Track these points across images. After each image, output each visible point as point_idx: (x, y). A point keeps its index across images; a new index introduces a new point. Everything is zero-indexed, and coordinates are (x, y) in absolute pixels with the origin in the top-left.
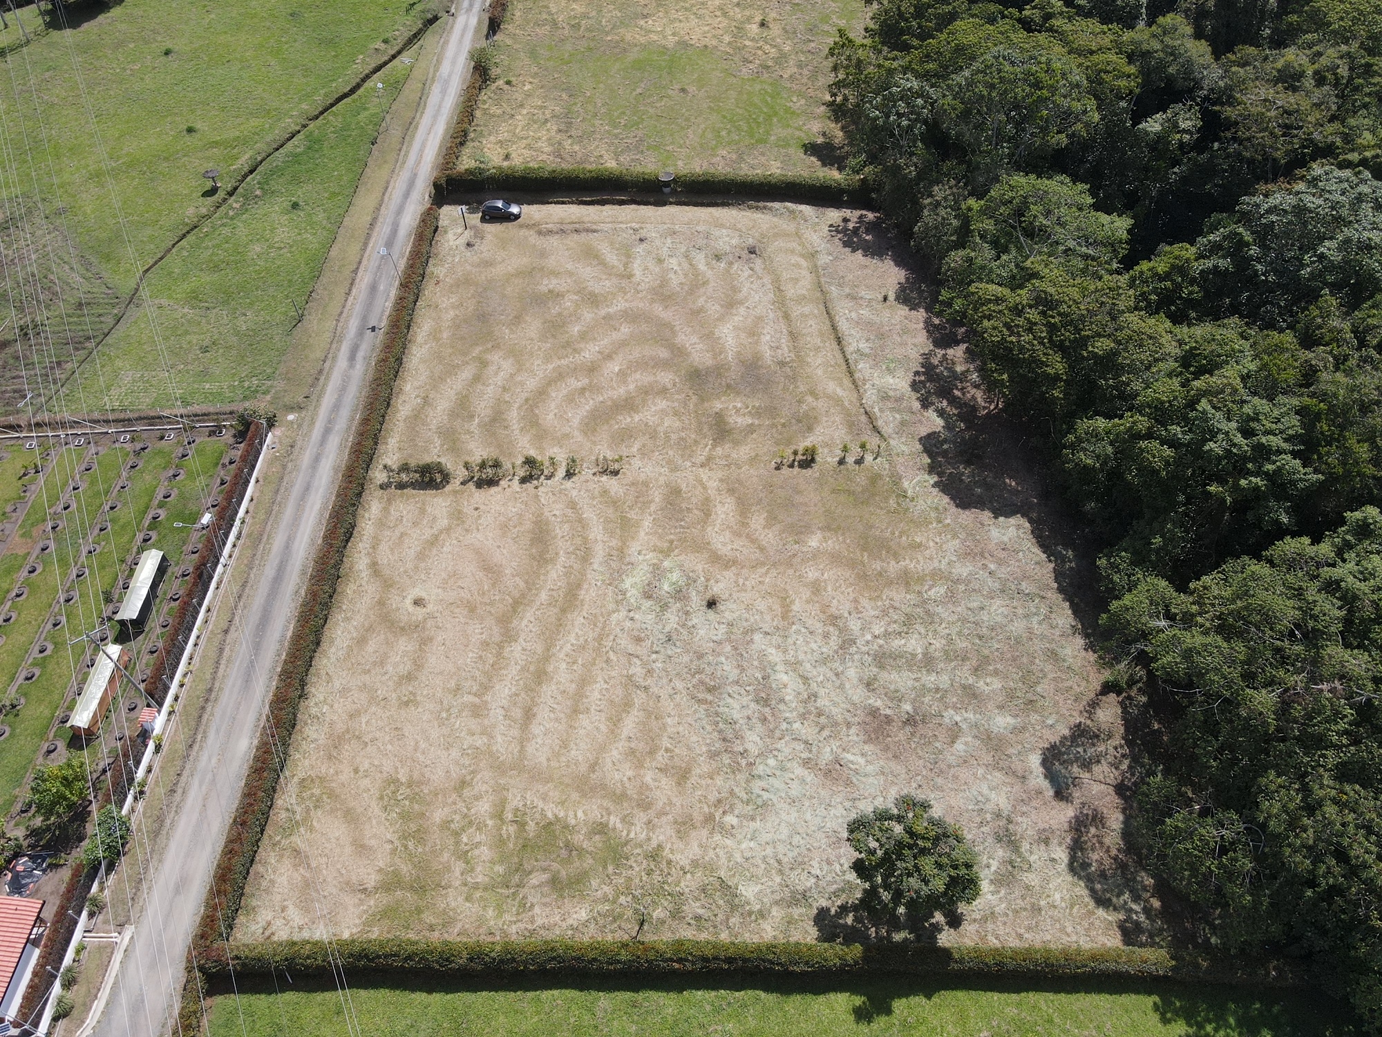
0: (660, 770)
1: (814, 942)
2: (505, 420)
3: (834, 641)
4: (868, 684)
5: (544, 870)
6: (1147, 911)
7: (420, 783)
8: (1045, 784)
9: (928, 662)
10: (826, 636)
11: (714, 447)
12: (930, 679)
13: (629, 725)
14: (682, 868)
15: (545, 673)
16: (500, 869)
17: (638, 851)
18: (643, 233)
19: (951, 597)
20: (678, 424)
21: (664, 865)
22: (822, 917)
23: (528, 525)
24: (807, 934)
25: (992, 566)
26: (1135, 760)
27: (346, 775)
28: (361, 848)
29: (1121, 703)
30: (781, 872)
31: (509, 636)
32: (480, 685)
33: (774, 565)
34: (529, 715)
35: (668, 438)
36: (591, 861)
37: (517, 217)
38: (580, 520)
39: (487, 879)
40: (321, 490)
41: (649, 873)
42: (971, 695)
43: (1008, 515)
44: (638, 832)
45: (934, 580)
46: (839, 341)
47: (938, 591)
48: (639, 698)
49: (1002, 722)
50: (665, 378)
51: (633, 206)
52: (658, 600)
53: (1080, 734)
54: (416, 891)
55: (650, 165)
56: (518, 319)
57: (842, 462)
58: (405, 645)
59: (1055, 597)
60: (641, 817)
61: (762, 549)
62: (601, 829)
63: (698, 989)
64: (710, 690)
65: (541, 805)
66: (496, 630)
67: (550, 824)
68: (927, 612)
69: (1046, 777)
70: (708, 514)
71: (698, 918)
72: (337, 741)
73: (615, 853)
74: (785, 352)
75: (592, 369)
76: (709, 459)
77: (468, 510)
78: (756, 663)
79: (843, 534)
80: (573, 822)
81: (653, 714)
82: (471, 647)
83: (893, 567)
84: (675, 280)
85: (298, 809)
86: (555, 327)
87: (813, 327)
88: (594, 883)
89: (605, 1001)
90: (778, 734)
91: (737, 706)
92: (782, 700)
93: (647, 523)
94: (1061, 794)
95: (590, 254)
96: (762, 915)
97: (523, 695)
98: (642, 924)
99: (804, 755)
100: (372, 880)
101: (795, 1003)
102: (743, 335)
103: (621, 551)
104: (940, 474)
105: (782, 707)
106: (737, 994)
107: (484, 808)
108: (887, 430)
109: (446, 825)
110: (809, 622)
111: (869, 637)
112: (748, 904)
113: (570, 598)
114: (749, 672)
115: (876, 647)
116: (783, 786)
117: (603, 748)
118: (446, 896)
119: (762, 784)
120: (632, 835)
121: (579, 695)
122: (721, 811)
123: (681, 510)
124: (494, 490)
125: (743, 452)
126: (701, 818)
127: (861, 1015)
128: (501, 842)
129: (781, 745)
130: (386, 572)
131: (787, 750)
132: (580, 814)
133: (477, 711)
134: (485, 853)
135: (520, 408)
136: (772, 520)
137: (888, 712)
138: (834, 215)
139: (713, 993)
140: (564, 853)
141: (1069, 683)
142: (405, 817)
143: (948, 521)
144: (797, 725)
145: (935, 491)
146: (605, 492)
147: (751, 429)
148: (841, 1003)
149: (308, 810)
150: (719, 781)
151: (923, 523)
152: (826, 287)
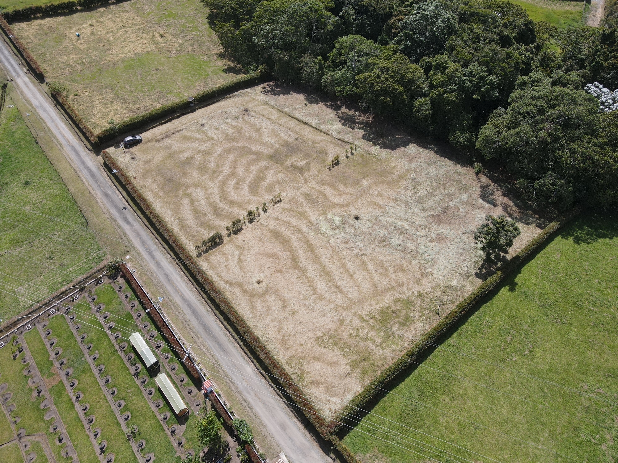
0: (395, 272)
1: (483, 283)
2: (220, 208)
3: (403, 205)
4: (424, 210)
5: (394, 324)
6: (537, 219)
7: (328, 332)
8: (489, 205)
9: (431, 195)
10: (398, 205)
11: (303, 176)
12: (437, 198)
13: (371, 267)
14: (431, 292)
15: (328, 272)
16: (382, 334)
17: (413, 298)
18: (200, 122)
19: (418, 175)
20: (284, 175)
21: (426, 295)
22: (477, 275)
23: (269, 235)
24: (479, 283)
25: (419, 160)
26: (500, 186)
27: (300, 349)
28: (332, 364)
29: (483, 174)
30: (456, 272)
31: (303, 271)
32: (312, 290)
33: (361, 196)
34: (338, 288)
35: (286, 181)
36: (404, 311)
37: (141, 140)
38: (285, 222)
39: (382, 339)
40: (174, 273)
41: (424, 300)
42: (450, 195)
43: (408, 145)
44: (408, 294)
45: (409, 173)
46: (306, 124)
47: (413, 175)
48: (365, 258)
49: (465, 197)
50: (263, 163)
51: (184, 116)
52: (339, 228)
53: (484, 188)
54: (364, 360)
55: (174, 100)
56: (185, 174)
57: (347, 157)
58: (271, 298)
59: (442, 159)
60: (404, 289)
61: (353, 194)
62: (397, 301)
63: (470, 317)
64: (384, 241)
65: (373, 308)
66: (296, 272)
67: (381, 310)
68: (417, 182)
69: (488, 203)
70: (325, 195)
71: (450, 300)
72: (284, 342)
73: (408, 303)
74: (293, 136)
75: (233, 175)
76: (305, 179)
77: (241, 243)
78: (388, 225)
79: (371, 176)
80: (387, 305)
81: (374, 260)
82: (294, 282)
83: (395, 176)
84: (230, 132)
85: (297, 371)
86: (203, 169)
87: (293, 124)
88: (412, 315)
89: (452, 340)
90: (415, 239)
91: (396, 240)
92: (407, 230)
93: (308, 210)
94: (495, 205)
95: (187, 139)
96: (463, 286)
97: (329, 283)
98: (438, 314)
99: (428, 239)
100: (348, 369)
101: (495, 300)
102: (274, 138)
103: (309, 222)
104: (378, 144)
105: (408, 232)
106: (480, 310)
107: (356, 322)
108: (351, 141)
109: (351, 336)
110: (390, 204)
111: (410, 198)
112: (458, 286)
113: (310, 247)
114: (389, 229)
115: (414, 199)
116: (432, 251)
117: (372, 280)
118: (375, 354)
119: (426, 254)
120: (408, 295)
121: (347, 271)
122: (423, 270)
123: (315, 199)
124: (243, 231)
125: (314, 171)
126: (420, 276)
127: (512, 289)
128: (373, 327)
129: (419, 241)
130: (235, 281)
131: (422, 242)
132: (387, 302)
133: (320, 298)
134: (372, 333)
135: (221, 201)
136: (345, 185)
137: (436, 213)
138: (259, 88)
139: (475, 315)
140: (394, 315)
141: (468, 178)
142: (335, 344)
143: (395, 155)
144: (418, 233)
145: (382, 149)
146: (283, 209)
147: (308, 164)
148: (504, 291)
149: (300, 369)
150: (413, 263)
151: (389, 160)
152: (283, 110)
